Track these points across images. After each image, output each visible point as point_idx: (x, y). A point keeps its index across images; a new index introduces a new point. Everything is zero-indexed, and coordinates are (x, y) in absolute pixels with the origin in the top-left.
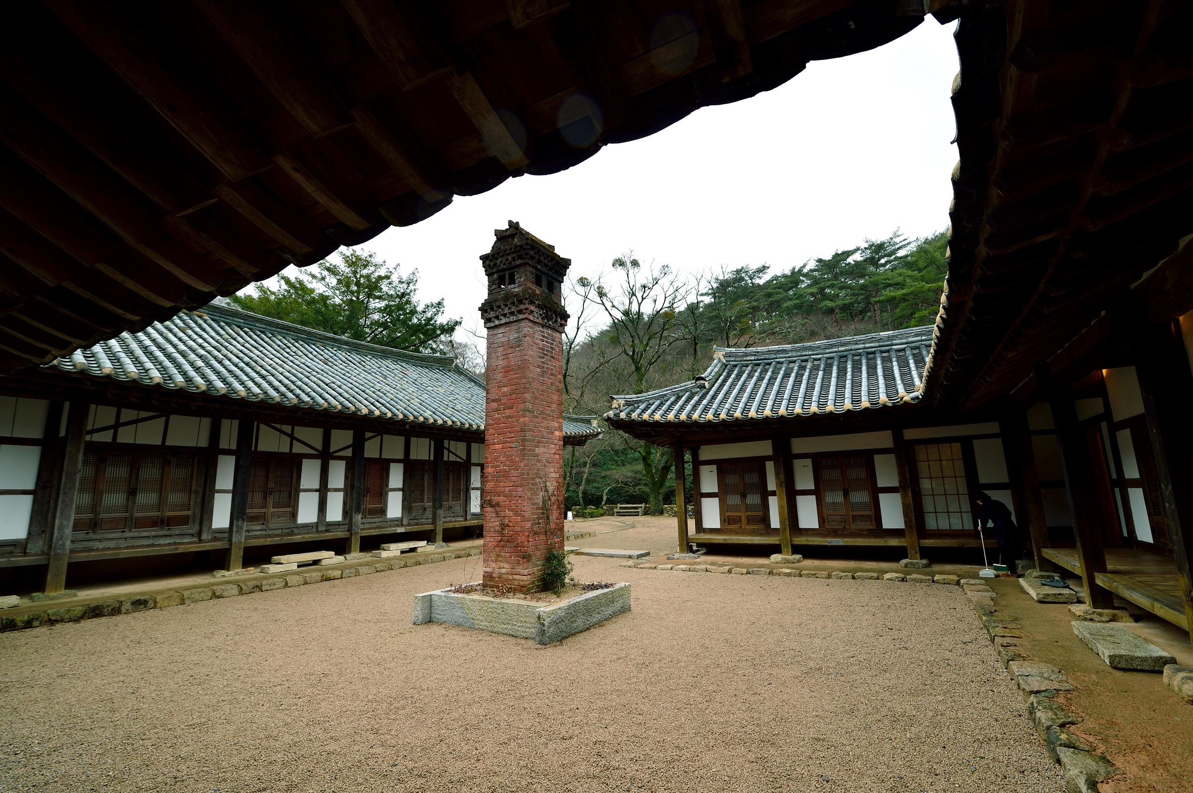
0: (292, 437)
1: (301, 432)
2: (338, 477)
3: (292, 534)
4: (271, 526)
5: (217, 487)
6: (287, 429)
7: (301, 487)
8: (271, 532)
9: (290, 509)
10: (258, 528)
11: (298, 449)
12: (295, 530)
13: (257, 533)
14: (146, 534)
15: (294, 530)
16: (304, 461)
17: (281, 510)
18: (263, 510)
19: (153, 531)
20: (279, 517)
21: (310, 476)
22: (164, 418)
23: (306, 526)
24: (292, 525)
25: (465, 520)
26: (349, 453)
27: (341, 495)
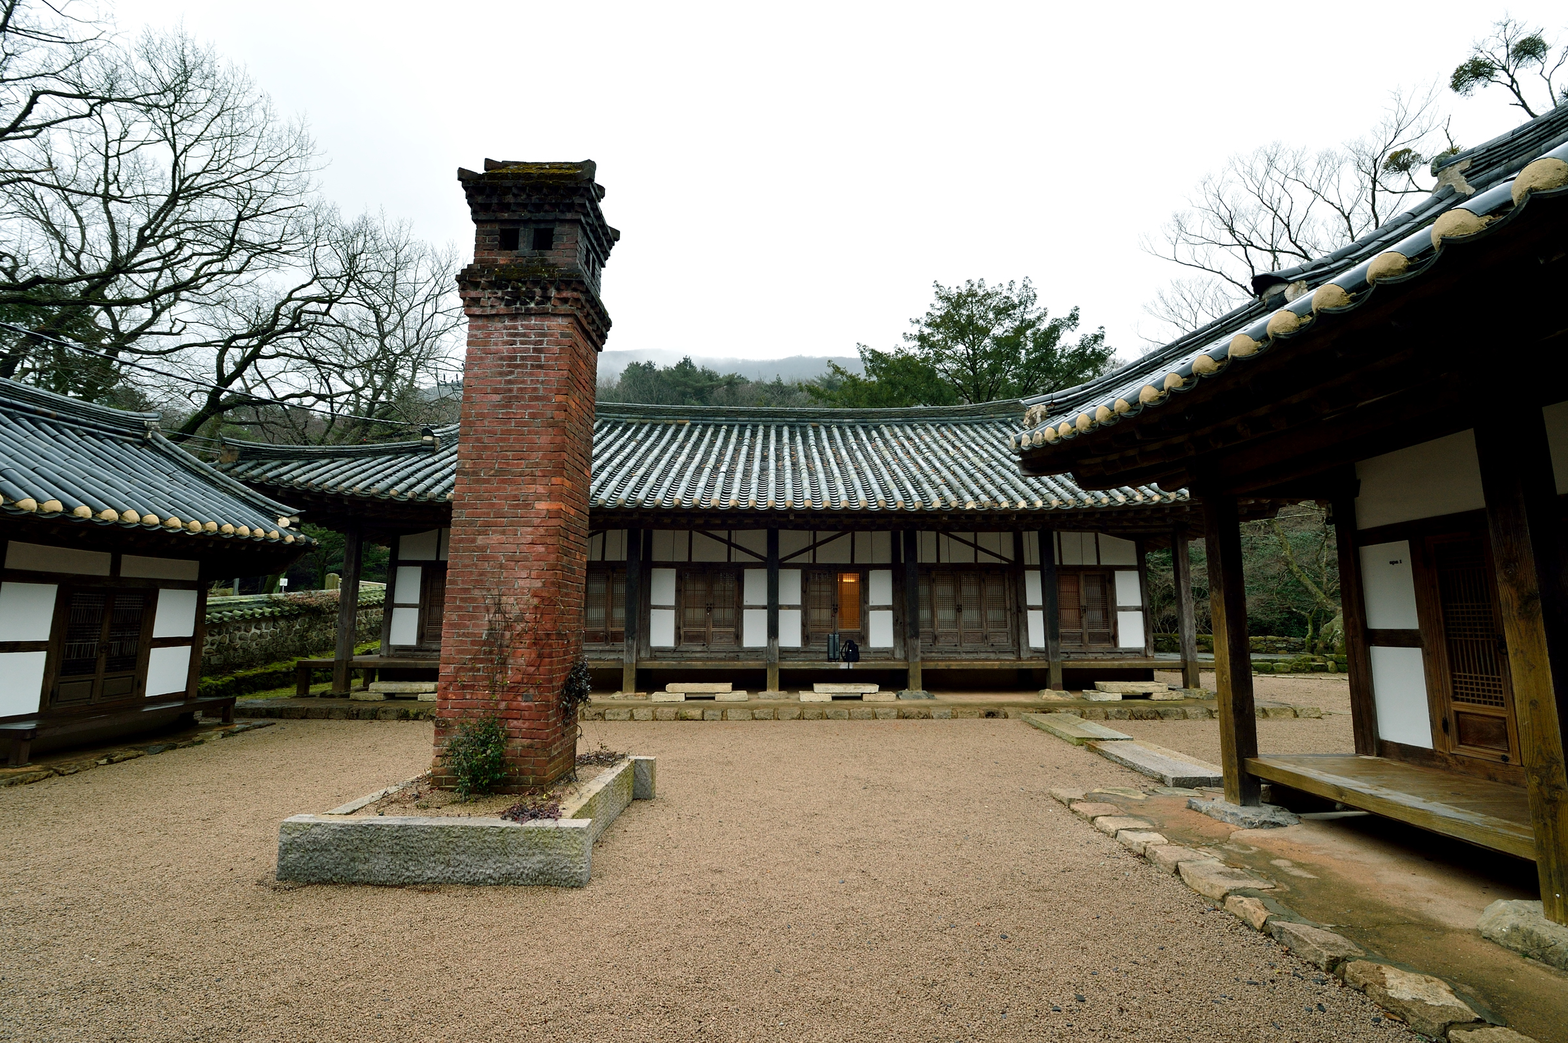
0: (730, 544)
1: (740, 536)
2: (791, 590)
3: (737, 658)
4: (712, 648)
5: (653, 603)
6: (723, 534)
7: (745, 603)
8: (713, 655)
9: (733, 630)
10: (699, 649)
11: (739, 557)
12: (741, 655)
13: (698, 655)
14: (594, 648)
15: (740, 654)
16: (746, 571)
17: (722, 630)
18: (703, 629)
19: (600, 645)
20: (721, 638)
21: (755, 590)
23: (754, 651)
24: (737, 649)
25: (1019, 659)
26: (806, 558)
27: (797, 614)
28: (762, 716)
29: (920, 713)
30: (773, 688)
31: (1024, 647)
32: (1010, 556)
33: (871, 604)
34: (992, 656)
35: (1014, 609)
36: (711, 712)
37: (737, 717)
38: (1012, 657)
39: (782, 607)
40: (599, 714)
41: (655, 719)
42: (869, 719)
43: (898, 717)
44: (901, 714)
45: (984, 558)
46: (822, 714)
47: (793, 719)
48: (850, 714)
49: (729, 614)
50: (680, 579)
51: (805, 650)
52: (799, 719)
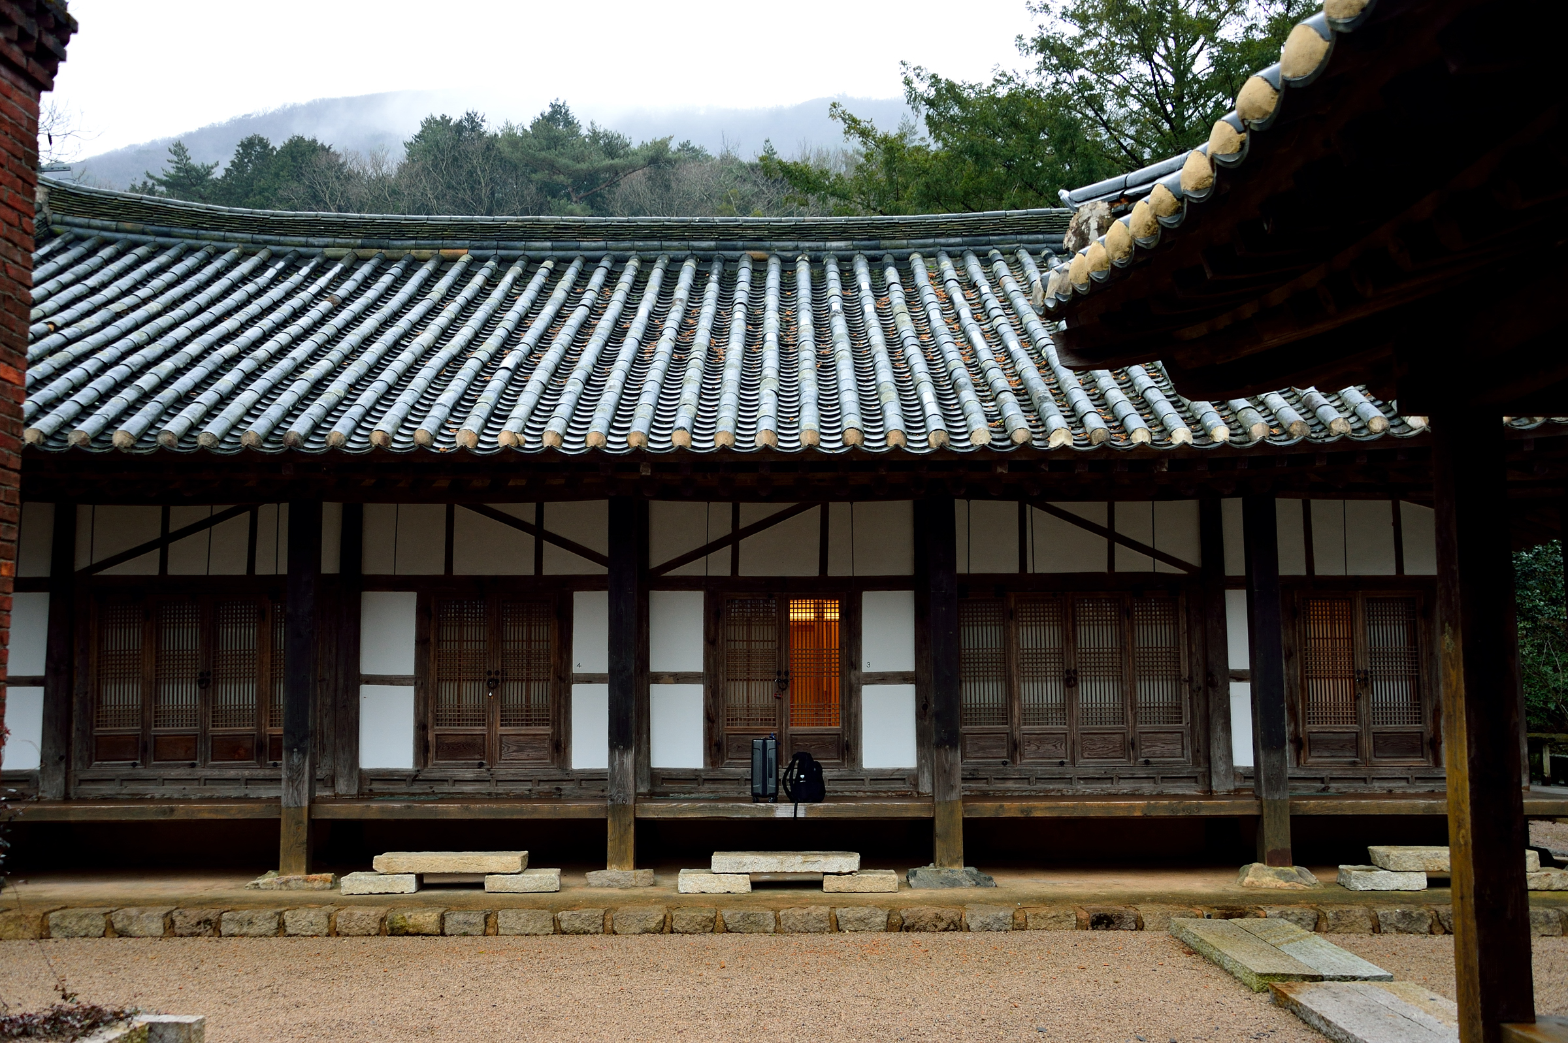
0: (540, 533)
1: (564, 516)
2: (680, 637)
3: (556, 795)
4: (501, 771)
5: (366, 668)
6: (525, 511)
7: (576, 670)
8: (502, 788)
9: (547, 730)
10: (469, 774)
11: (558, 563)
12: (567, 787)
13: (468, 788)
14: (232, 773)
15: (563, 786)
16: (577, 596)
17: (523, 730)
18: (478, 730)
20: (520, 750)
22: (248, 513)
23: (592, 778)
24: (555, 773)
25: (1209, 793)
26: (718, 565)
27: (695, 694)
28: (577, 924)
29: (938, 917)
30: (620, 862)
31: (1220, 767)
32: (1191, 555)
33: (865, 669)
34: (1147, 787)
35: (1199, 680)
36: (460, 917)
37: (518, 928)
38: (1192, 789)
39: (658, 678)
40: (207, 921)
41: (334, 932)
42: (821, 931)
43: (890, 927)
44: (895, 919)
45: (1130, 562)
46: (713, 920)
47: (647, 931)
48: (777, 920)
49: (540, 693)
50: (424, 616)
51: (711, 775)
52: (661, 931)
